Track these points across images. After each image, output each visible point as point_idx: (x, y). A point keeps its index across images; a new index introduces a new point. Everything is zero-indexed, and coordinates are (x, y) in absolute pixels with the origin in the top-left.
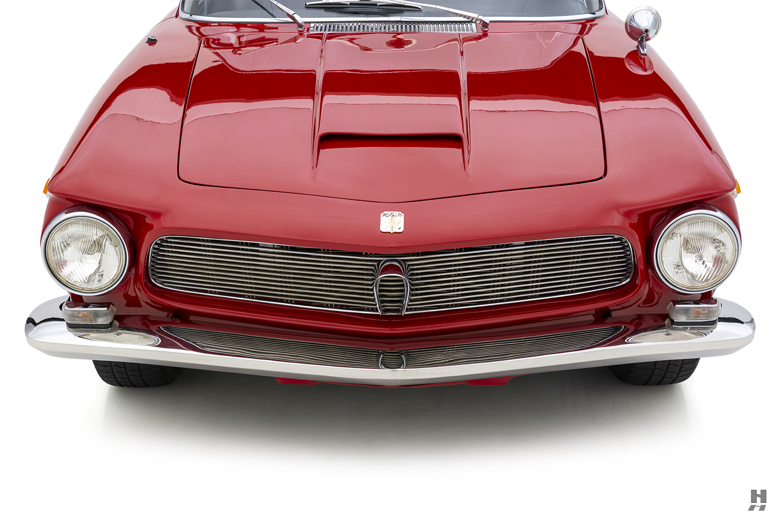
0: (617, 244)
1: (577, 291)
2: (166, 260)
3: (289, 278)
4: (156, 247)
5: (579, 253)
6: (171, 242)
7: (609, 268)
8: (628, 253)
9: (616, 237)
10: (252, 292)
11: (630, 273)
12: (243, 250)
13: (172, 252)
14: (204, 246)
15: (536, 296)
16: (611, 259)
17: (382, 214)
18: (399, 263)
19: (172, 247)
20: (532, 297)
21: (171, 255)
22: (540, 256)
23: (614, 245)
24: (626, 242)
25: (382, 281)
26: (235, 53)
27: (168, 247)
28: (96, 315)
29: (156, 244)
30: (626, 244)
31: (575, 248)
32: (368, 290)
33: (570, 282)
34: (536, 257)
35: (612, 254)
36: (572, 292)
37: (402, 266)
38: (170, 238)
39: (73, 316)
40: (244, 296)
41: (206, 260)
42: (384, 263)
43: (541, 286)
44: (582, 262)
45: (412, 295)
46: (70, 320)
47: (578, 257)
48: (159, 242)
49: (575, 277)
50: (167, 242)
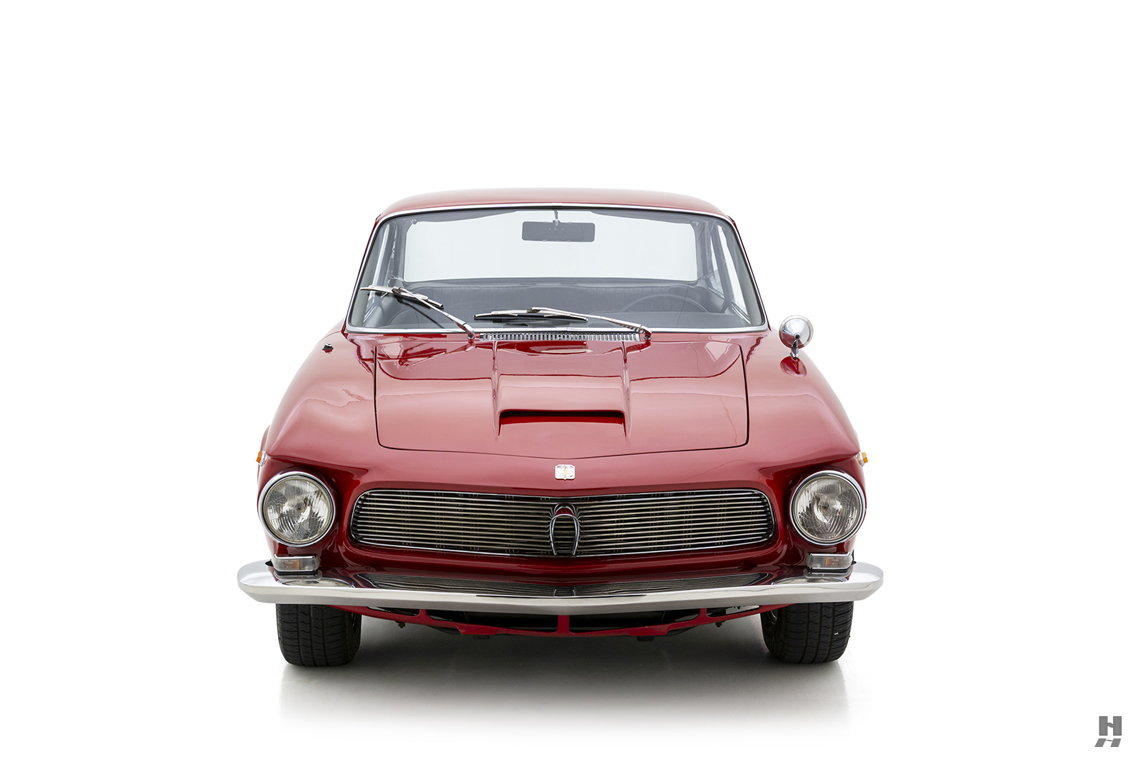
0: (758, 500)
1: (725, 543)
2: (367, 515)
3: (476, 525)
4: (360, 502)
5: (724, 506)
6: (373, 497)
7: (752, 523)
8: (768, 509)
9: (756, 492)
10: (442, 542)
11: (771, 529)
12: (437, 500)
13: (374, 506)
14: (403, 498)
15: (688, 547)
16: (753, 513)
17: (556, 467)
18: (571, 507)
19: (374, 501)
20: (685, 547)
21: (372, 508)
22: (691, 508)
23: (755, 500)
24: (765, 498)
25: (558, 519)
26: (402, 364)
27: (370, 501)
28: (304, 563)
29: (360, 499)
30: (765, 501)
31: (721, 501)
32: (544, 529)
33: (719, 534)
34: (687, 508)
35: (754, 509)
36: (721, 544)
37: (573, 509)
38: (373, 493)
39: (284, 564)
40: (434, 546)
41: (404, 512)
42: (558, 508)
43: (693, 536)
44: (728, 515)
45: (582, 539)
46: (281, 568)
47: (724, 510)
48: (363, 498)
49: (723, 529)
50: (370, 497)
